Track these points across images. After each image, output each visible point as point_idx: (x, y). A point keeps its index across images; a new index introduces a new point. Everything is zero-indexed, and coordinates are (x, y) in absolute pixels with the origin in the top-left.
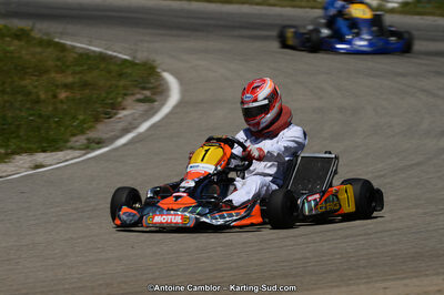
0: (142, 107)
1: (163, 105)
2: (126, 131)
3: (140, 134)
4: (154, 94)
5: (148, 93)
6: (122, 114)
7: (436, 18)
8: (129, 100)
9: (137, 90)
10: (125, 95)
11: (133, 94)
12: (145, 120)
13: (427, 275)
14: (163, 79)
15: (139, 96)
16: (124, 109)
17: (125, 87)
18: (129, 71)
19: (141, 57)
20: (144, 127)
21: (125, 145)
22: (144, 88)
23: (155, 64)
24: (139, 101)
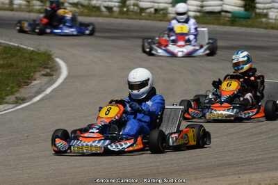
0: (46, 79)
1: (58, 78)
2: (38, 93)
3: (47, 95)
4: (52, 71)
5: (48, 70)
6: (35, 83)
7: (215, 26)
8: (37, 75)
9: (41, 69)
10: (35, 72)
11: (39, 71)
12: (50, 86)
13: (228, 175)
14: (56, 62)
15: (43, 72)
16: (35, 80)
17: (35, 67)
18: (36, 57)
19: (42, 49)
20: (49, 91)
21: (38, 101)
22: (45, 68)
23: (52, 53)
24: (44, 75)
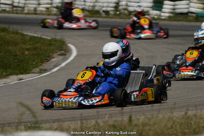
0: (61, 57)
1: (70, 56)
2: (55, 66)
3: (62, 67)
4: (65, 52)
5: (63, 52)
6: (53, 60)
8: (55, 55)
9: (58, 51)
10: (53, 52)
12: (64, 62)
14: (68, 47)
15: (59, 53)
16: (53, 58)
17: (53, 50)
18: (54, 43)
19: (58, 38)
20: (63, 64)
22: (61, 50)
23: (65, 40)
24: (59, 55)
